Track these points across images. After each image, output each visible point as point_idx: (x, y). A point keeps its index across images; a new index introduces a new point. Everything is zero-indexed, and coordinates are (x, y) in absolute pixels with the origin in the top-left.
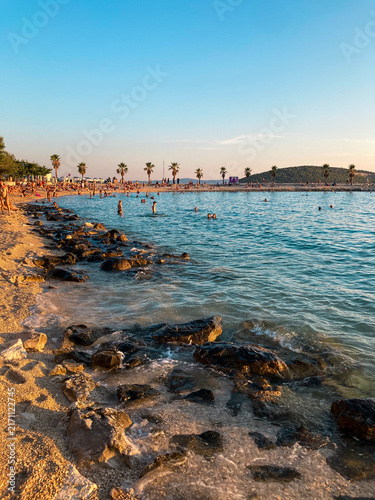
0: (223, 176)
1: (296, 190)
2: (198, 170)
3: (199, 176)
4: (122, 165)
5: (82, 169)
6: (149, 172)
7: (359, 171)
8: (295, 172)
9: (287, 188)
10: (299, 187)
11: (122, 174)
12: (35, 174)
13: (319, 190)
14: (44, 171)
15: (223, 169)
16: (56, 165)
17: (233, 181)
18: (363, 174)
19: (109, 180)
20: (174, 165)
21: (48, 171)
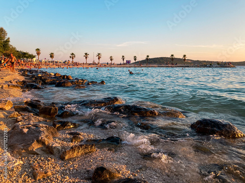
0: (123, 60)
1: (158, 67)
2: (111, 57)
3: (111, 60)
4: (73, 54)
5: (52, 56)
6: (86, 58)
7: (187, 60)
8: (157, 60)
9: (154, 66)
10: (160, 65)
11: (73, 58)
12: (27, 58)
13: (169, 67)
14: (32, 57)
15: (123, 56)
16: (38, 54)
17: (128, 62)
18: (189, 61)
19: (66, 61)
20: (99, 54)
21: (34, 57)
